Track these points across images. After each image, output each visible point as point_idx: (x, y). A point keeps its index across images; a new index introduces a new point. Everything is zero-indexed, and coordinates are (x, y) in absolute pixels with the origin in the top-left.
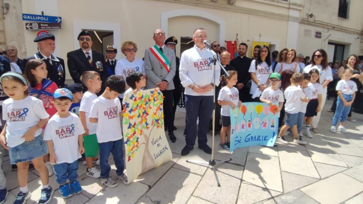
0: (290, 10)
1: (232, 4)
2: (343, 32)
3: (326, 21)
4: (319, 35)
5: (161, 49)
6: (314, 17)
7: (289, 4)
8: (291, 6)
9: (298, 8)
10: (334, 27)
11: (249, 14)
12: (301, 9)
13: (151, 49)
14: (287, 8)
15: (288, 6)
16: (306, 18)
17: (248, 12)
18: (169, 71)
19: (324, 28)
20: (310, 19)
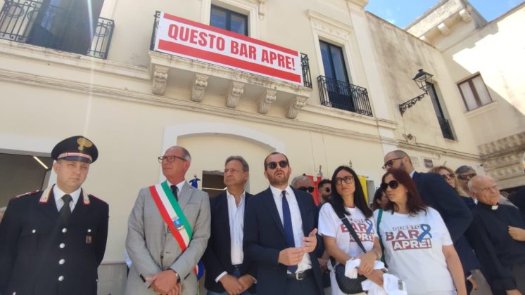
0: (380, 129)
1: (292, 118)
2: (458, 158)
3: (432, 143)
4: (429, 164)
5: (174, 189)
6: (414, 139)
7: (377, 120)
8: (380, 124)
9: (390, 126)
10: (445, 152)
11: (321, 133)
12: (395, 127)
13: (153, 189)
14: (375, 126)
15: (375, 124)
16: (404, 139)
17: (319, 131)
18: (184, 249)
19: (432, 153)
20: (410, 142)
